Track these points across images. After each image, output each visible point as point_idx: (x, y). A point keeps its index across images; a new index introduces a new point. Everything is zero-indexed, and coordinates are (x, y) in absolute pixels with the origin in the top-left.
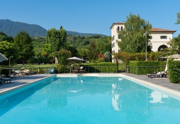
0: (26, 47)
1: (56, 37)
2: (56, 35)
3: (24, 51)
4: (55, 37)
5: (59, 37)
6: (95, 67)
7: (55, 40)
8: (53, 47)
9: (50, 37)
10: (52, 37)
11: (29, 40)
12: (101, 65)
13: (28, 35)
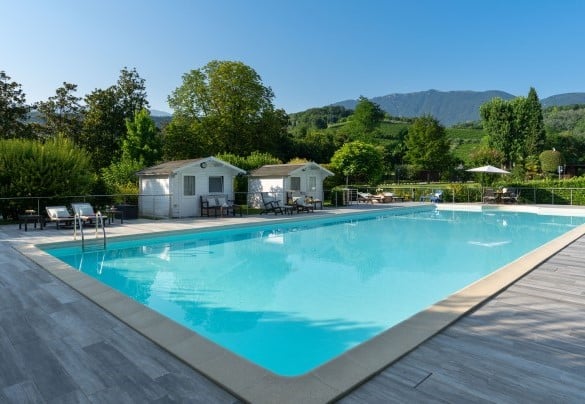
0: (431, 146)
1: (502, 118)
2: (501, 115)
3: (427, 155)
4: (498, 119)
5: (510, 119)
6: (552, 190)
7: (499, 127)
8: (495, 143)
9: (487, 118)
10: (491, 121)
11: (439, 132)
12: (568, 185)
13: (436, 122)
